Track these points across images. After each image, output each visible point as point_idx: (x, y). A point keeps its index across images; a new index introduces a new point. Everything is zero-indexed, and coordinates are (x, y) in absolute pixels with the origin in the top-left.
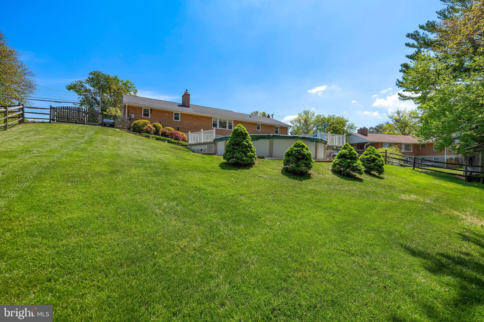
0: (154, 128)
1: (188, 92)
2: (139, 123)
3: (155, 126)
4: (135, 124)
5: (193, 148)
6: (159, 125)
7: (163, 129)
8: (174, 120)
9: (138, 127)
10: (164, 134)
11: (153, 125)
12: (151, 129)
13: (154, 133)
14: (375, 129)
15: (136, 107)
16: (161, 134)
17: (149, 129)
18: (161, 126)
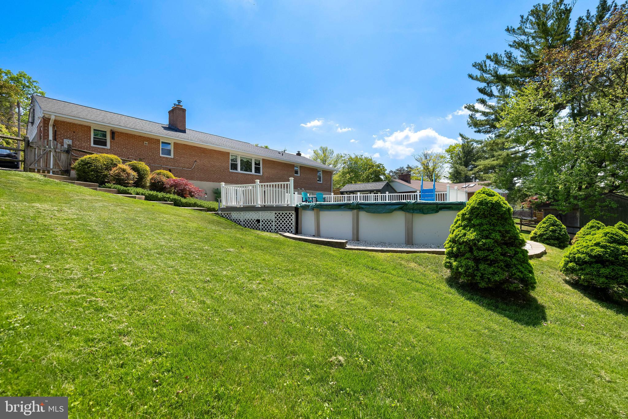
0: (134, 174)
1: (181, 104)
2: (96, 160)
3: (135, 169)
4: (86, 163)
5: (235, 215)
6: (143, 165)
7: (155, 175)
8: (161, 155)
9: (96, 170)
10: (157, 186)
11: (129, 165)
12: (128, 174)
13: (134, 183)
14: (395, 172)
15: (74, 124)
16: (148, 184)
17: (124, 175)
18: (148, 168)
